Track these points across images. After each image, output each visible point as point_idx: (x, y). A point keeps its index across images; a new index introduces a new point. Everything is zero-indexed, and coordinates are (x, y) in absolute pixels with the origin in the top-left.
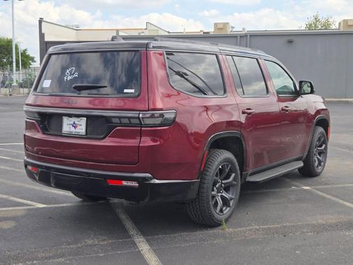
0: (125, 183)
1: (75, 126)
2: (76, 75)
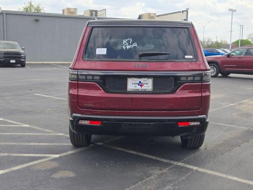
0: (192, 124)
1: (141, 84)
2: (135, 45)
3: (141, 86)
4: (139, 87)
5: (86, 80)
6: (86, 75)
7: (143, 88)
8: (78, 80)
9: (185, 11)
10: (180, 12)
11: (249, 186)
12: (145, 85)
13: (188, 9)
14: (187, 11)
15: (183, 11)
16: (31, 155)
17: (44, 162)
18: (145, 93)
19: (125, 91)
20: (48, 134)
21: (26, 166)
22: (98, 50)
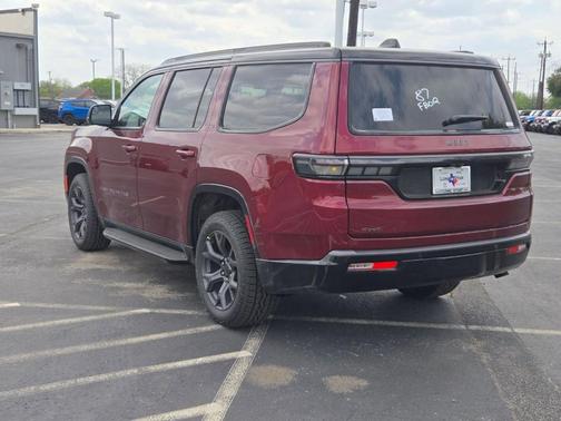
0: (520, 248)
1: (452, 180)
2: (436, 101)
3: (454, 183)
4: (450, 186)
5: (363, 176)
6: (364, 167)
7: (457, 186)
8: (346, 177)
9: (30, 10)
10: (16, 11)
11: (558, 336)
12: (459, 181)
13: (37, 6)
14: (35, 12)
15: (23, 11)
16: (190, 362)
17: (249, 369)
18: (460, 196)
19: (428, 195)
20: (113, 315)
21: (238, 385)
22: (375, 111)
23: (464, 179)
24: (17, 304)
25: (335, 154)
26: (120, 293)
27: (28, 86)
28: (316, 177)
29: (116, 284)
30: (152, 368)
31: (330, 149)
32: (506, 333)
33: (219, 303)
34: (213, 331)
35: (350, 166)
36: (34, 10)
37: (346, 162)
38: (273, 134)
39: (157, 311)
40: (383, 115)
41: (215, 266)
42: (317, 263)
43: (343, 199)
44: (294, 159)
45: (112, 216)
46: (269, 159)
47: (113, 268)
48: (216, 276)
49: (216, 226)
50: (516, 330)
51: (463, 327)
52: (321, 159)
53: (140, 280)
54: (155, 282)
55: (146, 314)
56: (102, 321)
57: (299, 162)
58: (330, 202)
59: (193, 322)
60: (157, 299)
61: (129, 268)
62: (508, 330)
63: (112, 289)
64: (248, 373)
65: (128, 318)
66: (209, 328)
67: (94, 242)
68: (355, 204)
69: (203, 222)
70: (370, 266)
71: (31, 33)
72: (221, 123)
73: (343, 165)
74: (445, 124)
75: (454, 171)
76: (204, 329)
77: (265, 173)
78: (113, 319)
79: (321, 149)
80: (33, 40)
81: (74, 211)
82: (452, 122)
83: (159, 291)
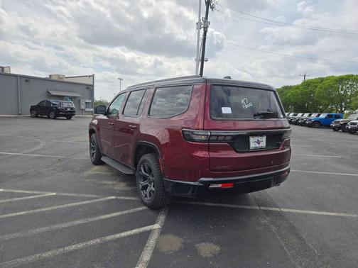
2: (251, 105)
5: (217, 141)
6: (218, 136)
7: (260, 145)
8: (209, 141)
15: (89, 76)
16: (129, 233)
17: (158, 238)
18: (261, 150)
19: (247, 150)
20: (97, 200)
21: (151, 251)
22: (223, 108)
23: (263, 141)
24: (55, 194)
25: (203, 129)
26: (105, 187)
27: (90, 101)
28: (193, 140)
29: (104, 182)
30: (108, 238)
31: (201, 127)
32: (277, 211)
33: (146, 196)
34: (143, 211)
35: (211, 135)
36: (93, 76)
37: (209, 133)
38: (173, 119)
39: (119, 198)
40: (226, 110)
41: (145, 178)
42: (192, 183)
43: (207, 153)
44: (183, 131)
45: (105, 151)
46: (169, 130)
47: (105, 173)
48: (145, 183)
49: (145, 161)
50: (282, 210)
51: (257, 208)
52: (196, 132)
53: (115, 180)
54: (121, 181)
55: (113, 199)
56: (92, 204)
57: (185, 133)
58: (200, 154)
59: (134, 205)
60: (120, 191)
61: (111, 173)
62: (278, 209)
63: (101, 185)
64: (158, 241)
65: (104, 202)
66: (141, 209)
67: (98, 162)
68: (213, 155)
69: (140, 157)
70: (220, 186)
71: (92, 83)
72: (149, 114)
73: (207, 135)
74: (255, 116)
75: (259, 138)
76: (139, 209)
77: (168, 137)
78: (96, 203)
79: (196, 127)
80: (93, 86)
81: (91, 148)
82: (258, 115)
83: (122, 186)
